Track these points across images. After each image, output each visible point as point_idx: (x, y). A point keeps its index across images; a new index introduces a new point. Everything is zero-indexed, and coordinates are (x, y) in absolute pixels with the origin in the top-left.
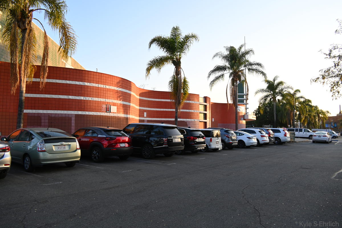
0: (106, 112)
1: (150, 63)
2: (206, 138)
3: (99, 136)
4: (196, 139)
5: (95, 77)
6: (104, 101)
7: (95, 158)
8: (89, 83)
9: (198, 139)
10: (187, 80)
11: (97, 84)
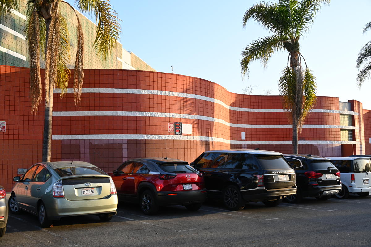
0: (175, 134)
1: (246, 51)
2: (341, 173)
3: (150, 173)
4: (322, 175)
5: (156, 79)
6: (171, 116)
7: (146, 207)
8: (146, 91)
9: (324, 175)
10: (311, 73)
11: (158, 91)
